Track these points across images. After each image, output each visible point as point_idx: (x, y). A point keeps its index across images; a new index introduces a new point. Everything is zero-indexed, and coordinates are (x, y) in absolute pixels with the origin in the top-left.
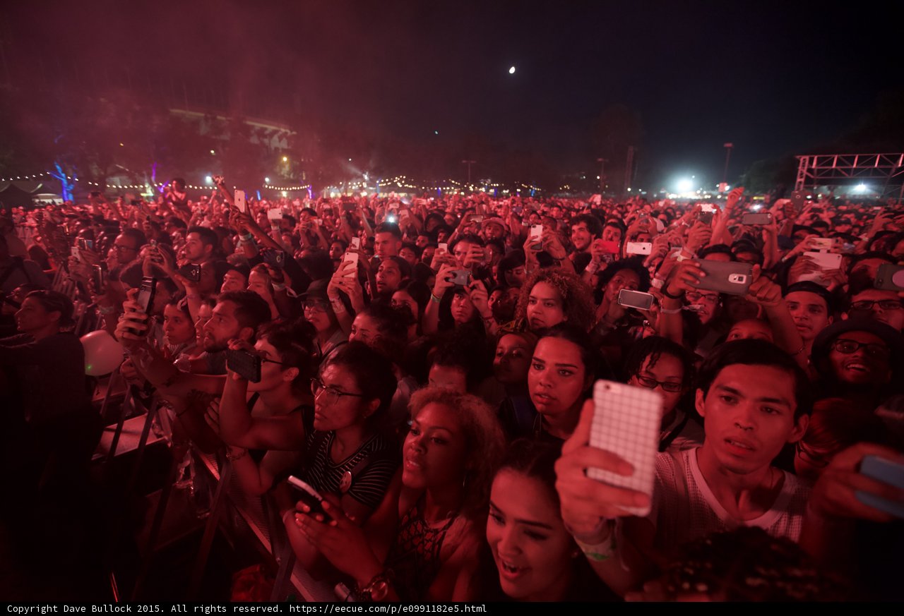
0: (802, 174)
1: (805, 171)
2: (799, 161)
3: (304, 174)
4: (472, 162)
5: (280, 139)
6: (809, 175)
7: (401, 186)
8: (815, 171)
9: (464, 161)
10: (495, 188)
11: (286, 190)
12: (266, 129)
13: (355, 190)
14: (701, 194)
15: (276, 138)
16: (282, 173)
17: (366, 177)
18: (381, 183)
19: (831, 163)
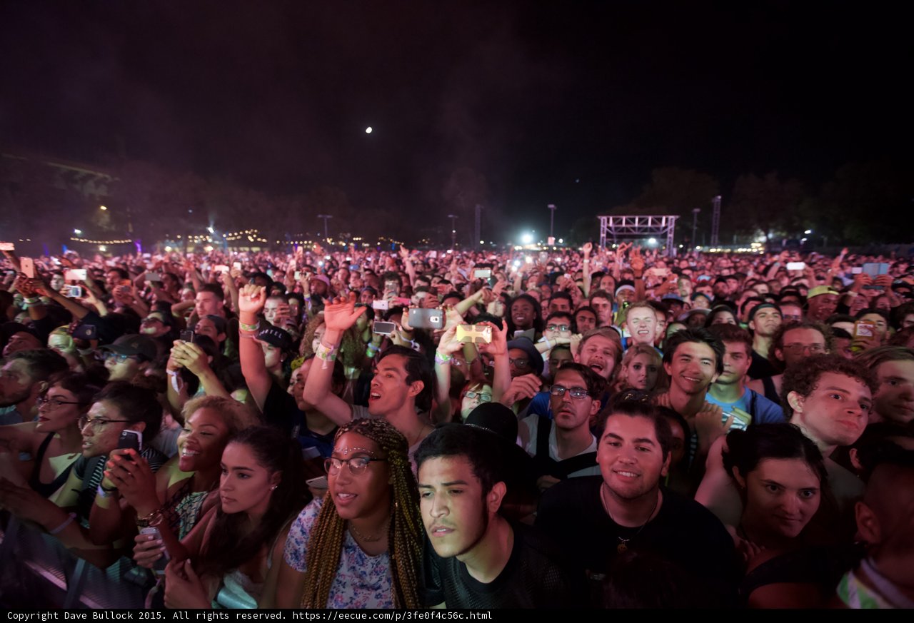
0: (603, 231)
1: (606, 229)
2: (600, 221)
3: (130, 226)
4: (329, 217)
5: (97, 184)
6: (609, 231)
7: (252, 240)
8: (613, 229)
9: (320, 216)
11: (105, 244)
12: (77, 173)
13: (197, 244)
14: (541, 246)
15: (91, 183)
16: (100, 224)
17: (211, 230)
18: (228, 236)
19: (621, 223)
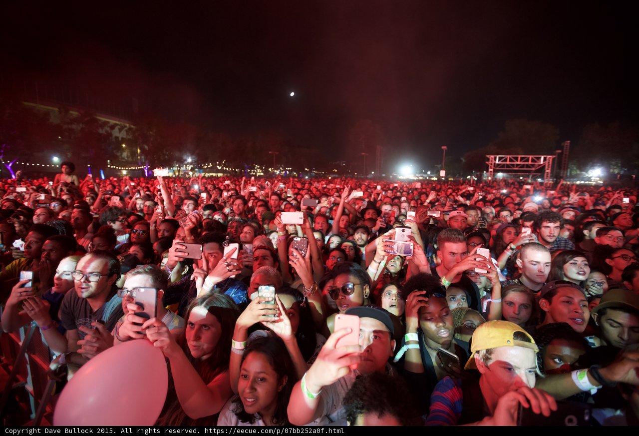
0: (491, 167)
1: (493, 165)
2: (488, 159)
5: (120, 130)
7: (219, 168)
8: (498, 165)
10: (289, 170)
18: (205, 166)
19: (505, 160)
